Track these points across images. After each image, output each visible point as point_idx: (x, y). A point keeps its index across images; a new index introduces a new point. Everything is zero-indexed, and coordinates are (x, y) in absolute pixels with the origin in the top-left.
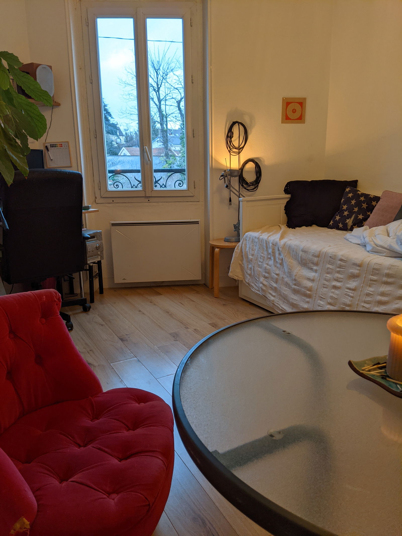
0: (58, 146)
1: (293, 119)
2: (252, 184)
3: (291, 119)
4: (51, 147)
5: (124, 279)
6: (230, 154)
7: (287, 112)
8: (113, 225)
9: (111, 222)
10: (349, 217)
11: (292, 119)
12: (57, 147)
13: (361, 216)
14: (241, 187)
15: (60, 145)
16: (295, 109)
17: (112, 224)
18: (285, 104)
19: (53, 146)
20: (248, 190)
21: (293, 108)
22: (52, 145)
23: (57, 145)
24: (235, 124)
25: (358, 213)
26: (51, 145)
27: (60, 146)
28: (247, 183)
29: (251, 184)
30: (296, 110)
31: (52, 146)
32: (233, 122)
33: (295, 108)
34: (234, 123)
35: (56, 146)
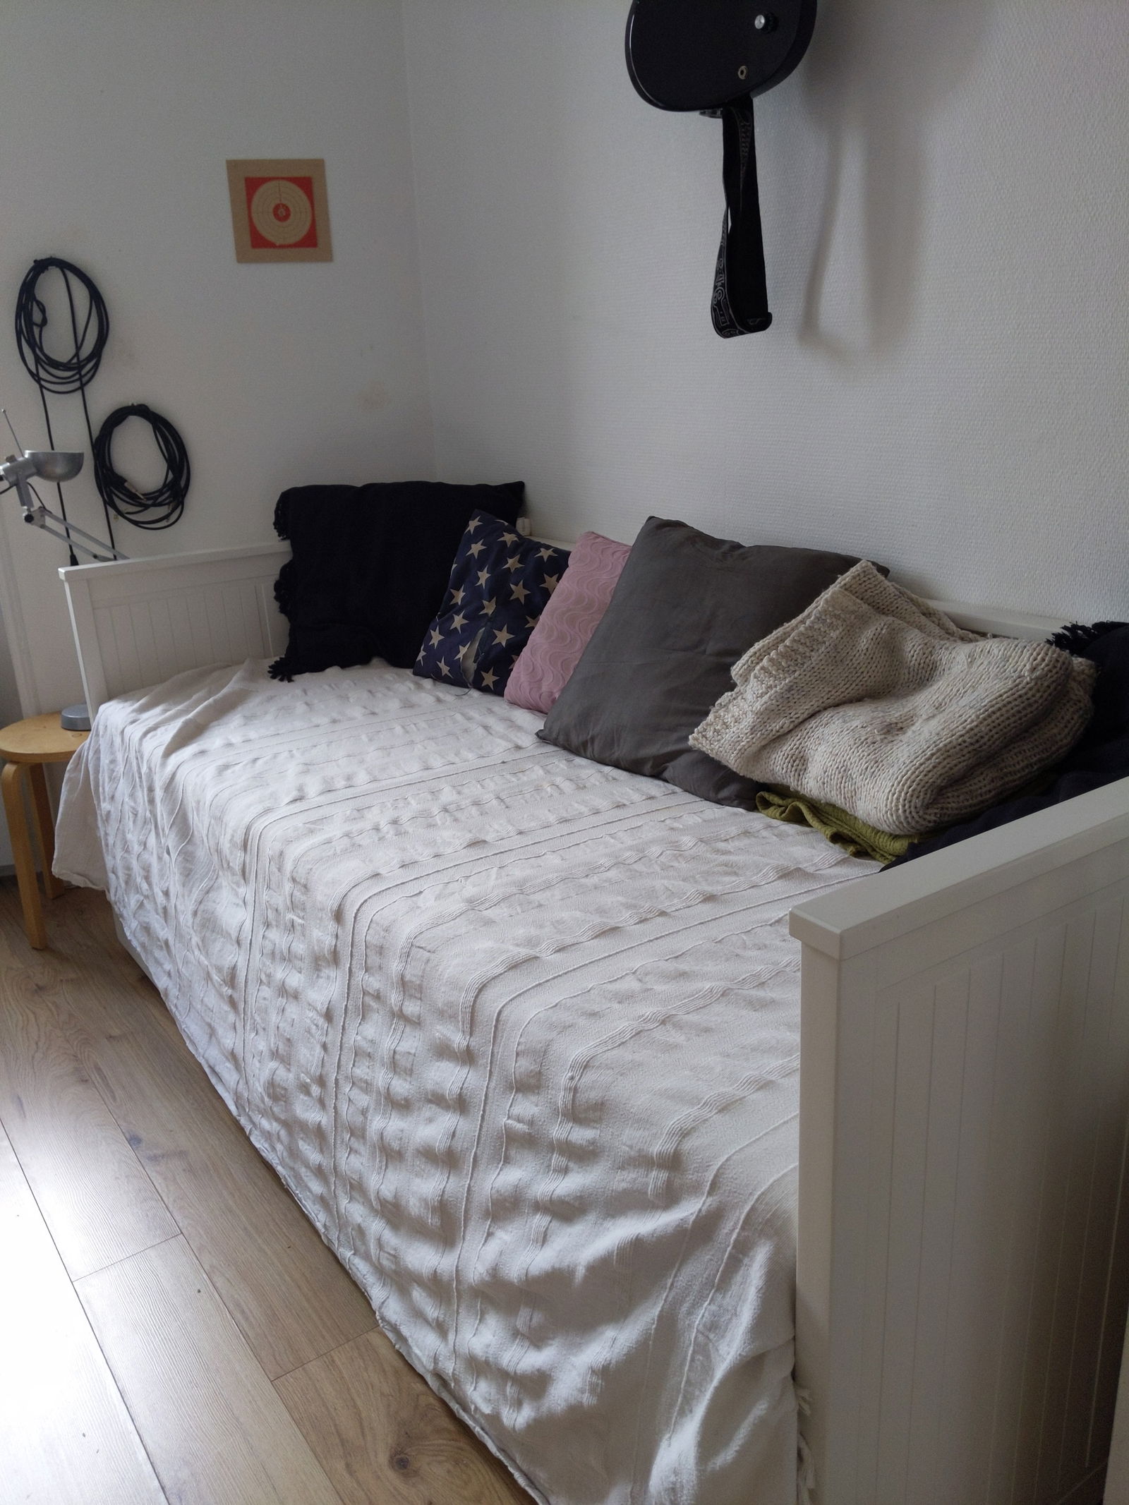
1: (282, 246)
2: (153, 499)
3: (271, 245)
6: (42, 387)
7: (254, 216)
10: (467, 635)
11: (277, 244)
13: (506, 633)
14: (112, 512)
16: (284, 205)
18: (242, 186)
20: (136, 523)
21: (278, 202)
24: (46, 268)
25: (494, 622)
28: (132, 497)
29: (148, 499)
30: (287, 209)
32: (35, 261)
33: (284, 202)
34: (41, 266)
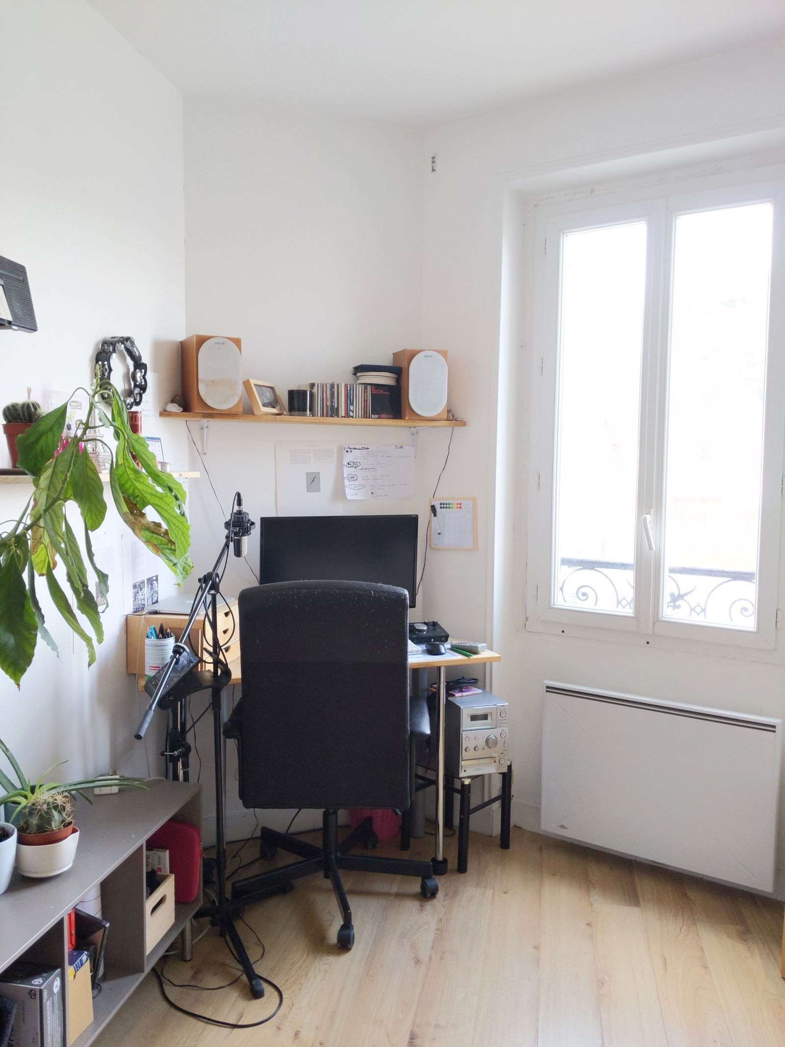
0: (453, 506)
4: (441, 508)
5: (562, 826)
8: (550, 689)
9: (545, 682)
12: (452, 508)
15: (457, 504)
17: (547, 687)
19: (445, 506)
22: (444, 504)
23: (452, 504)
26: (441, 504)
27: (457, 508)
31: (442, 506)
35: (451, 506)
